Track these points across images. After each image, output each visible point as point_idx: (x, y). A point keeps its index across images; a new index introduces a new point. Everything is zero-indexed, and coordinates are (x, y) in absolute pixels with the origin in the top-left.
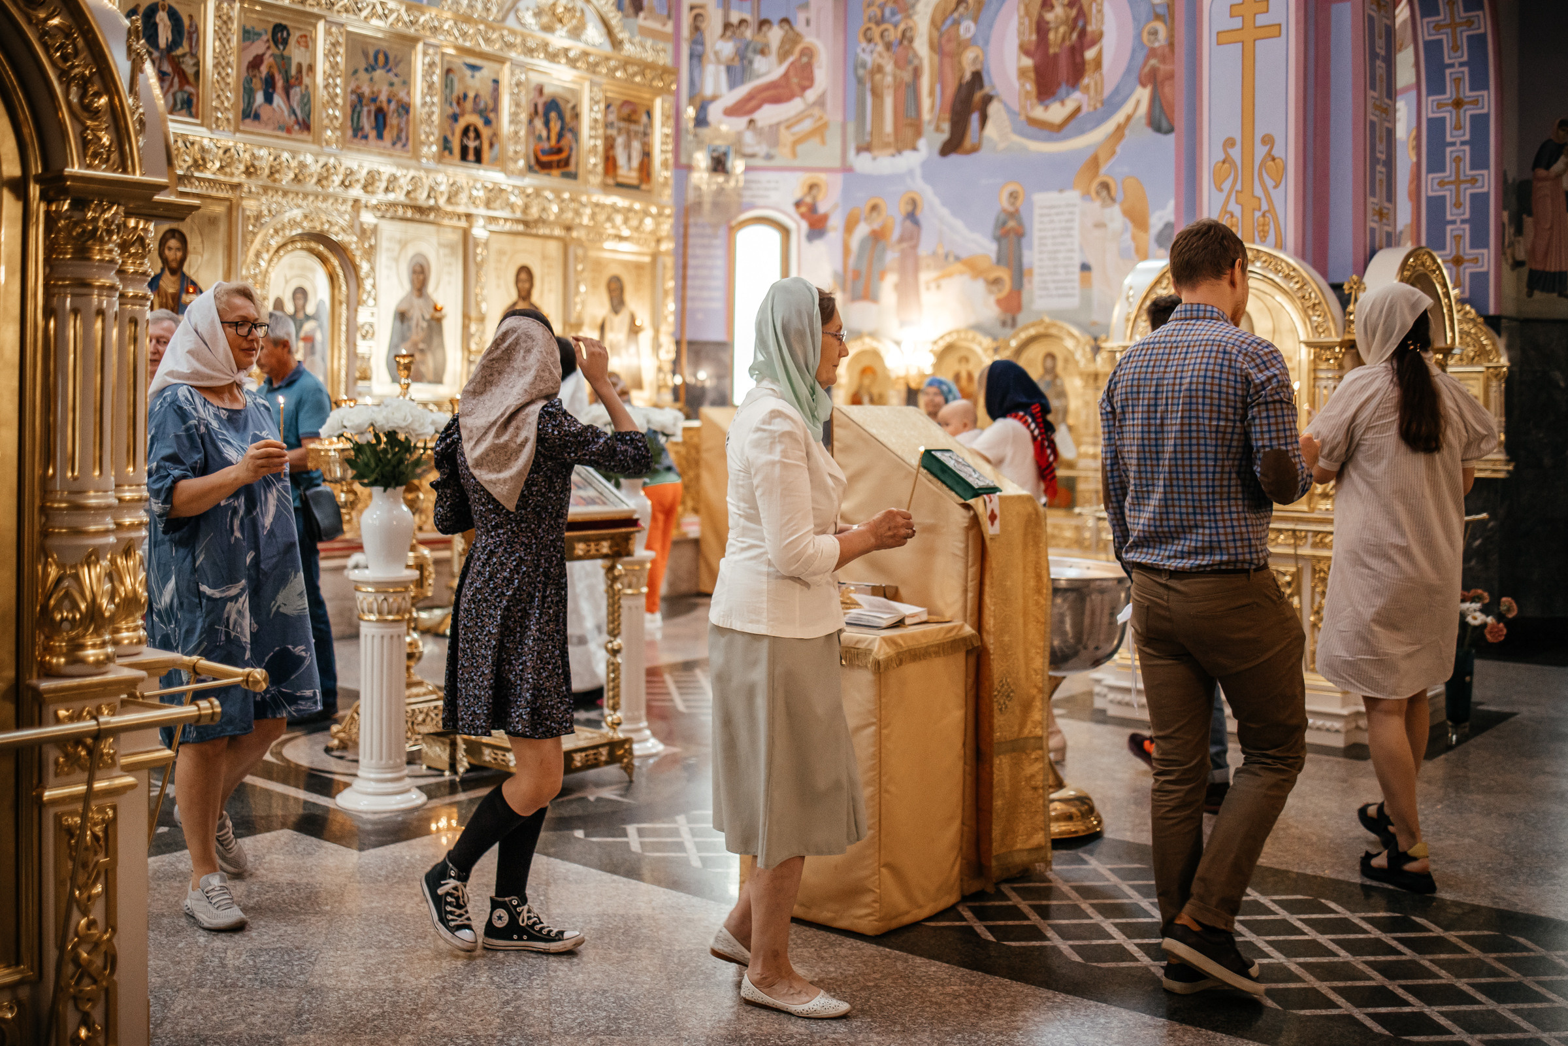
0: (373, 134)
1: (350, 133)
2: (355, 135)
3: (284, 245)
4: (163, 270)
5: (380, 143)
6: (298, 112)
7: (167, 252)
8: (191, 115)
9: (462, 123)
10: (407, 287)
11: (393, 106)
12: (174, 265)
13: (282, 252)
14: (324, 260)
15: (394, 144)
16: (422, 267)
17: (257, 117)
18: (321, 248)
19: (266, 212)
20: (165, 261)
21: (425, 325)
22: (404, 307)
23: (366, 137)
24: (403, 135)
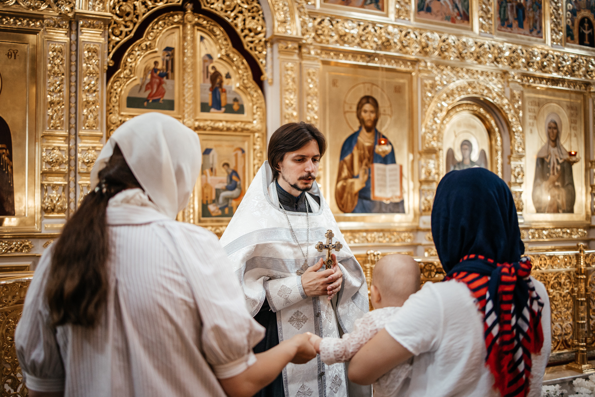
0: (515, 24)
1: (498, 23)
2: (502, 25)
3: (454, 108)
4: (360, 128)
5: (521, 30)
6: (460, 6)
7: (363, 114)
8: (378, 8)
9: (579, 16)
10: (545, 139)
11: (529, 4)
12: (369, 124)
13: (451, 113)
14: (483, 119)
15: (531, 31)
16: (555, 123)
17: (429, 10)
18: (482, 110)
19: (438, 83)
20: (362, 121)
21: (559, 167)
22: (543, 155)
23: (510, 26)
24: (538, 24)
